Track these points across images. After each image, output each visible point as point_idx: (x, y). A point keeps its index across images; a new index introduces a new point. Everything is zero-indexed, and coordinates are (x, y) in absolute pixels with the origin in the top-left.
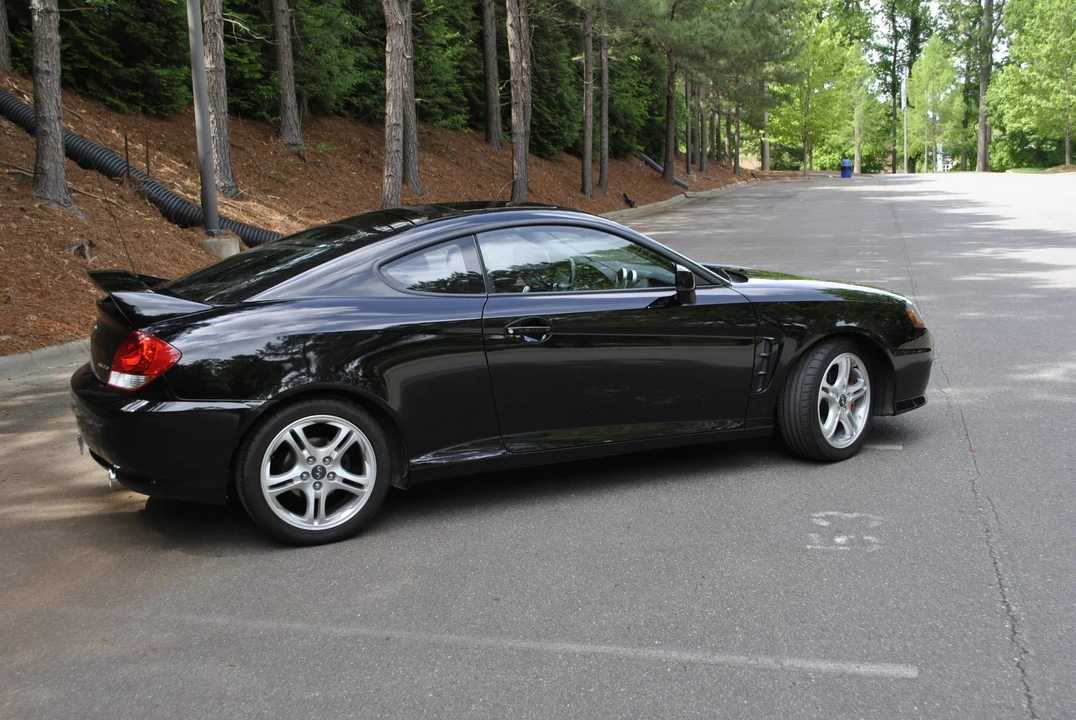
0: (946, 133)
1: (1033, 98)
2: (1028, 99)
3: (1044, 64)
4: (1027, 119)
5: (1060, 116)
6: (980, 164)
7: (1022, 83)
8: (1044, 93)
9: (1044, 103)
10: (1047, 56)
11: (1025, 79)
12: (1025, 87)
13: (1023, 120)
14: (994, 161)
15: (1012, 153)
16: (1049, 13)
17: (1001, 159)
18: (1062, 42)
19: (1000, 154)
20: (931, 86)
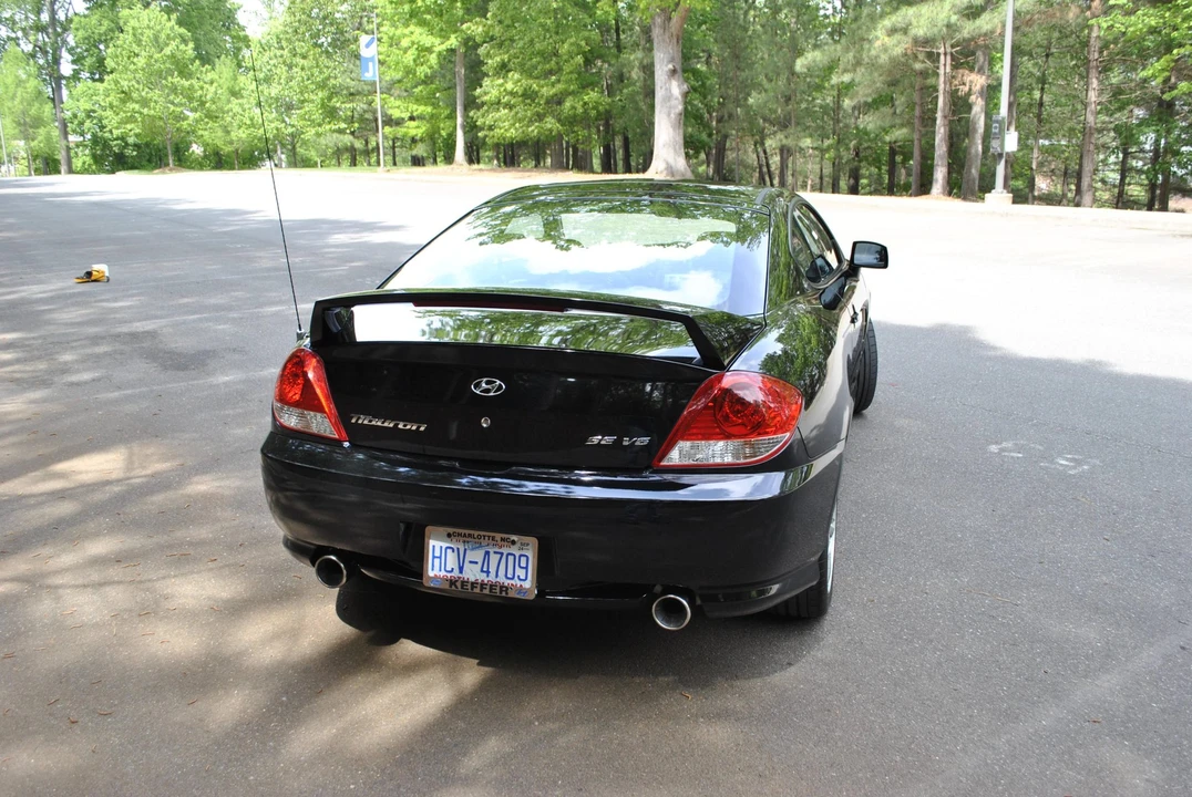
0: (40, 138)
1: (137, 107)
2: (131, 107)
3: (140, 75)
4: (132, 126)
5: (161, 123)
6: (63, 168)
7: (123, 92)
8: (145, 102)
9: (145, 111)
10: (143, 69)
11: (126, 89)
12: (126, 96)
13: (129, 127)
14: (78, 163)
15: (94, 157)
16: (140, 31)
17: (84, 163)
18: (156, 56)
19: (82, 158)
20: (19, 94)
